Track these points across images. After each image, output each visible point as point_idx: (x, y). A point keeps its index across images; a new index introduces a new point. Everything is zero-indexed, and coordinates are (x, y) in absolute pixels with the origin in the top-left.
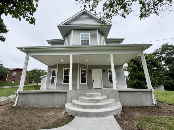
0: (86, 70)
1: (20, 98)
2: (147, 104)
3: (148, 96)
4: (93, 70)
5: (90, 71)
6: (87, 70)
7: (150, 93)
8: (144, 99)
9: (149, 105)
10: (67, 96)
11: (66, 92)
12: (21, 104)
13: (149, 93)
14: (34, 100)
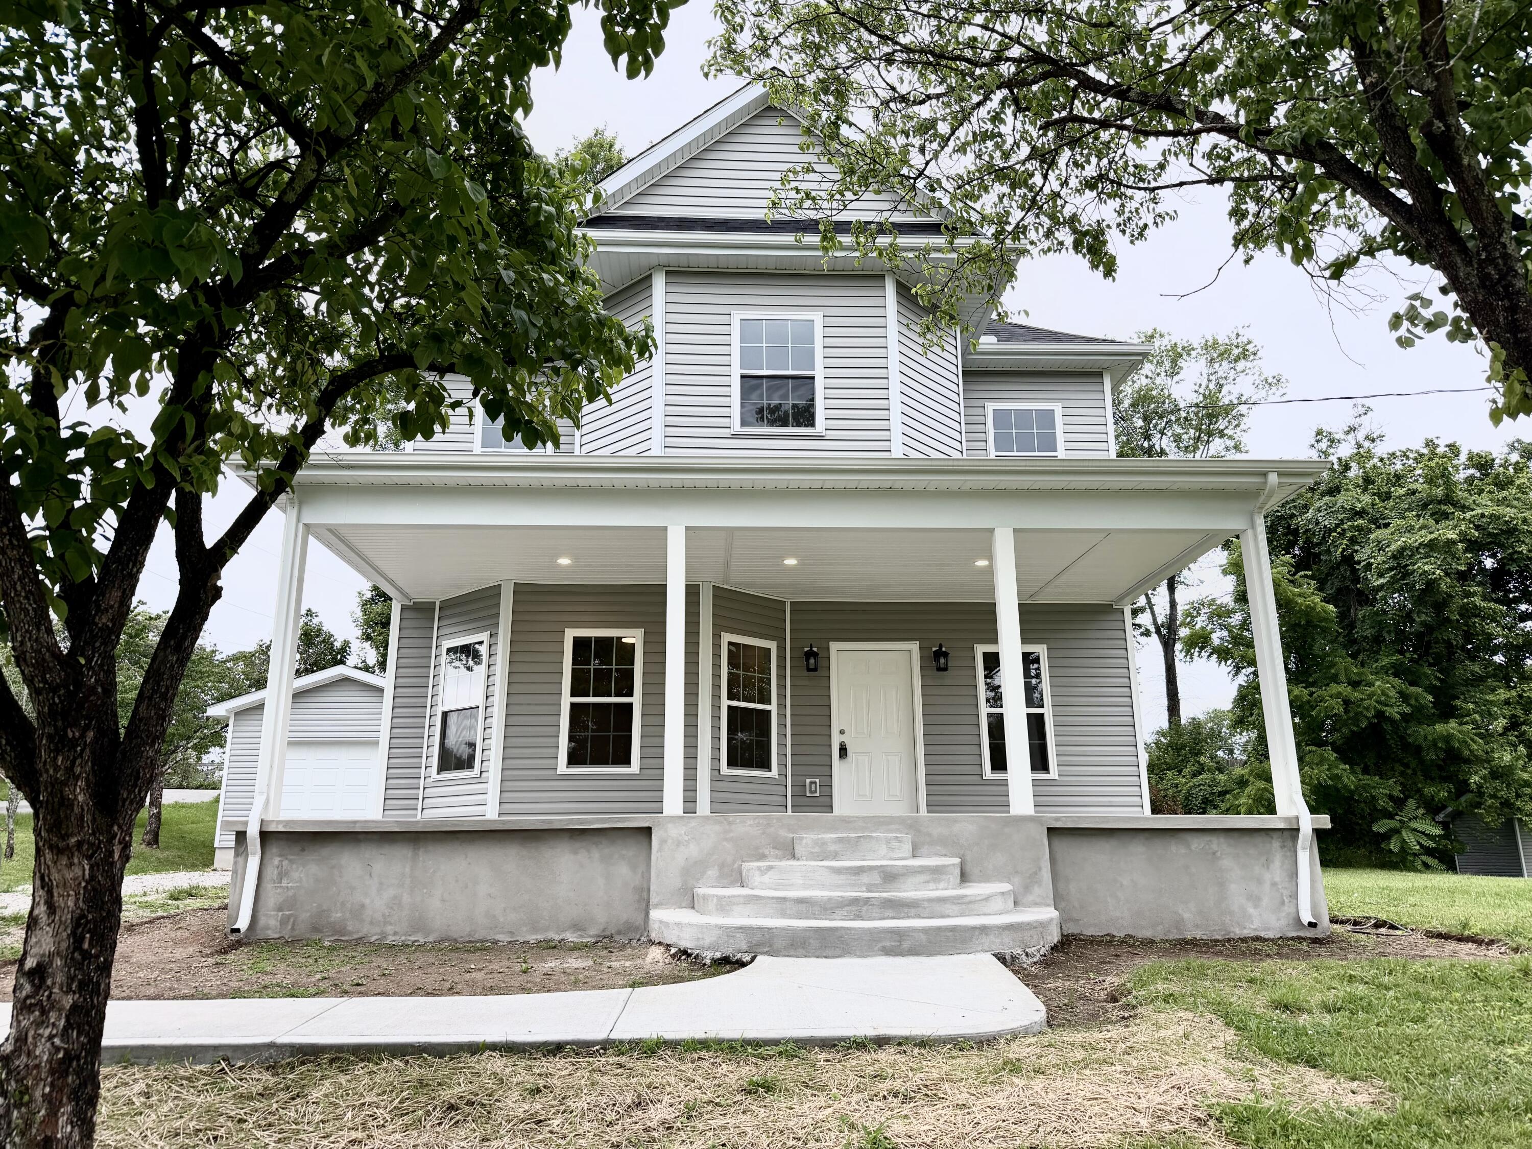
0: (772, 645)
1: (271, 872)
2: (1256, 924)
3: (1267, 864)
4: (834, 646)
5: (810, 654)
6: (781, 649)
7: (1283, 847)
8: (1233, 888)
9: (1269, 929)
10: (653, 858)
11: (647, 831)
12: (283, 922)
13: (1276, 844)
14: (391, 892)
